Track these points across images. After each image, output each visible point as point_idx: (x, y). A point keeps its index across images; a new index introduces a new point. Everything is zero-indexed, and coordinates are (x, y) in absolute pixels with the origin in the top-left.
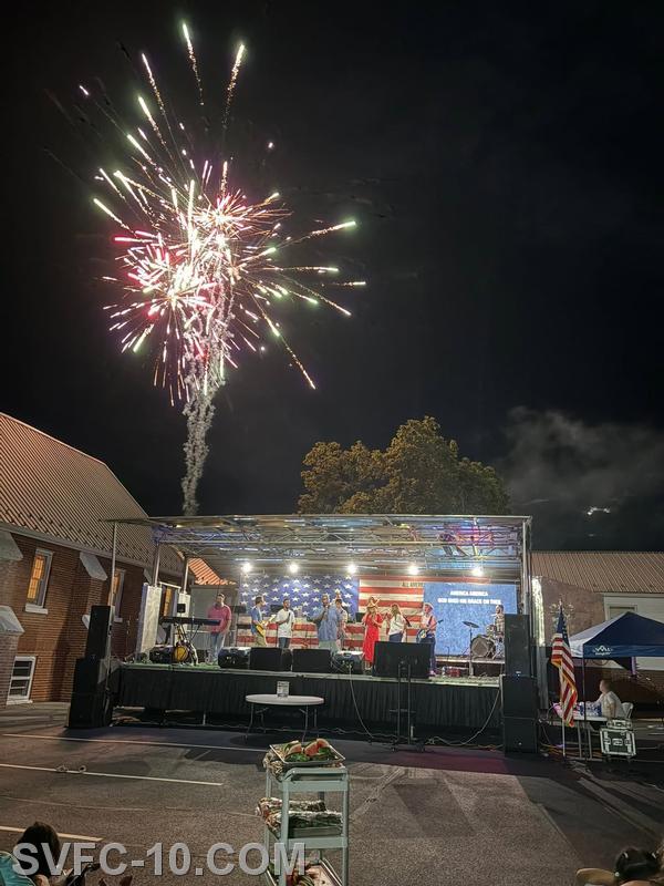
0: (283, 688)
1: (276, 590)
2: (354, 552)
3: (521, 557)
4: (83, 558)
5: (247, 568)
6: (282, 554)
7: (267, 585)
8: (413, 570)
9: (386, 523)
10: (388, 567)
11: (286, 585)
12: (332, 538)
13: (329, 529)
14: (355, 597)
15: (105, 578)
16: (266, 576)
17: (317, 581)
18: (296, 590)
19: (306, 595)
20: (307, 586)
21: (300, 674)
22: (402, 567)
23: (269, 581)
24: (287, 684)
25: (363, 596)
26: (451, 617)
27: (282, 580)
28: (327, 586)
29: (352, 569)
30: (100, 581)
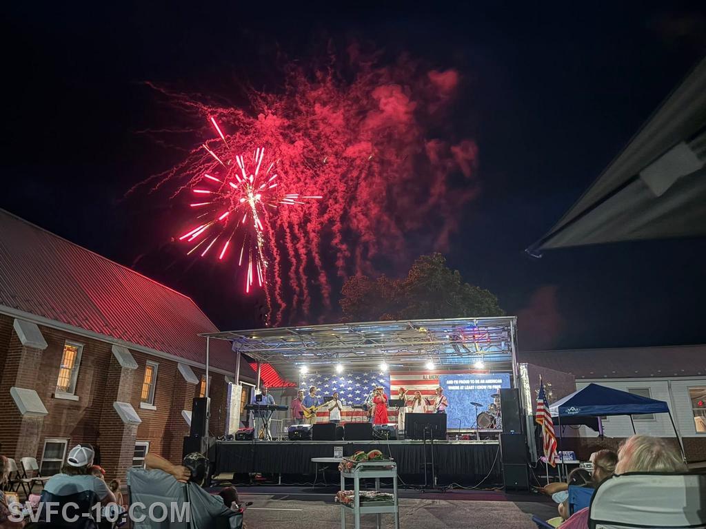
0: (338, 452)
1: (327, 386)
2: (385, 353)
3: (511, 351)
4: (180, 368)
5: (304, 370)
6: (330, 357)
7: (319, 383)
8: (430, 366)
9: (409, 328)
10: (412, 365)
11: (335, 382)
12: (369, 342)
13: (366, 336)
14: (388, 389)
15: (197, 382)
16: (319, 376)
17: (358, 378)
18: (342, 385)
19: (350, 388)
20: (350, 382)
21: (350, 442)
22: (423, 364)
23: (321, 379)
24: (341, 448)
25: (393, 388)
26: (461, 400)
27: (331, 378)
28: (366, 381)
29: (384, 367)
30: (193, 384)
